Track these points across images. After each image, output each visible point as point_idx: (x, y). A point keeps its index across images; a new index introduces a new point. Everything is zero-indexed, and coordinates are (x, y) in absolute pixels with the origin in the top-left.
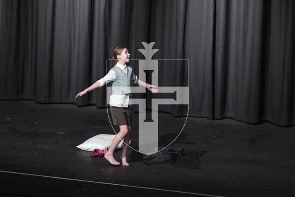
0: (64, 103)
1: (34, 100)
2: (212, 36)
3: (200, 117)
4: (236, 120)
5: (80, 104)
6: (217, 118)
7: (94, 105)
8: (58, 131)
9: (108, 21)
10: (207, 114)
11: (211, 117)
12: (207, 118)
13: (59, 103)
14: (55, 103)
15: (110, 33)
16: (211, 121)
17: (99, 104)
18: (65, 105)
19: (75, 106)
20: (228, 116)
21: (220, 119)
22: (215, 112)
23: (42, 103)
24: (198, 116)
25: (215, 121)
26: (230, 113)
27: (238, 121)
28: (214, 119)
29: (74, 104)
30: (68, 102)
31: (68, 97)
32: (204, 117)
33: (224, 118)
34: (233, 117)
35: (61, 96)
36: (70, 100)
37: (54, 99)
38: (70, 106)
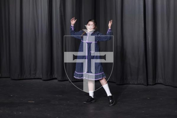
0: (33, 79)
1: (10, 78)
2: (143, 22)
3: (137, 84)
4: (165, 85)
5: (45, 79)
6: (150, 84)
7: (56, 79)
8: (29, 101)
9: (63, 14)
10: (143, 81)
11: (146, 84)
12: (142, 84)
13: (29, 79)
14: (25, 79)
15: (65, 24)
16: (146, 87)
17: (60, 78)
18: (33, 80)
19: (41, 81)
20: (159, 82)
21: (152, 85)
22: (149, 80)
23: (16, 80)
25: (149, 86)
26: (160, 80)
27: (167, 85)
28: (148, 85)
29: (41, 79)
30: (35, 77)
31: (35, 74)
32: (141, 84)
33: (156, 84)
35: (30, 73)
36: (37, 76)
37: (25, 76)
38: (38, 80)
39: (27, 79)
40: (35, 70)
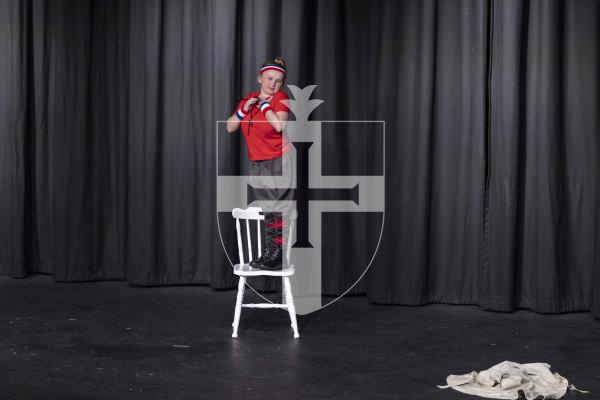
0: (186, 285)
1: (124, 280)
4: (538, 313)
5: (219, 286)
8: (175, 343)
12: (475, 305)
13: (176, 285)
14: (167, 286)
18: (186, 289)
19: (207, 291)
20: (522, 305)
23: (142, 287)
24: (457, 302)
26: (526, 301)
29: (207, 285)
30: (195, 281)
31: (194, 272)
34: (530, 305)
35: (180, 271)
36: (199, 278)
37: (165, 278)
38: (199, 290)
39: (172, 285)
40: (194, 261)
